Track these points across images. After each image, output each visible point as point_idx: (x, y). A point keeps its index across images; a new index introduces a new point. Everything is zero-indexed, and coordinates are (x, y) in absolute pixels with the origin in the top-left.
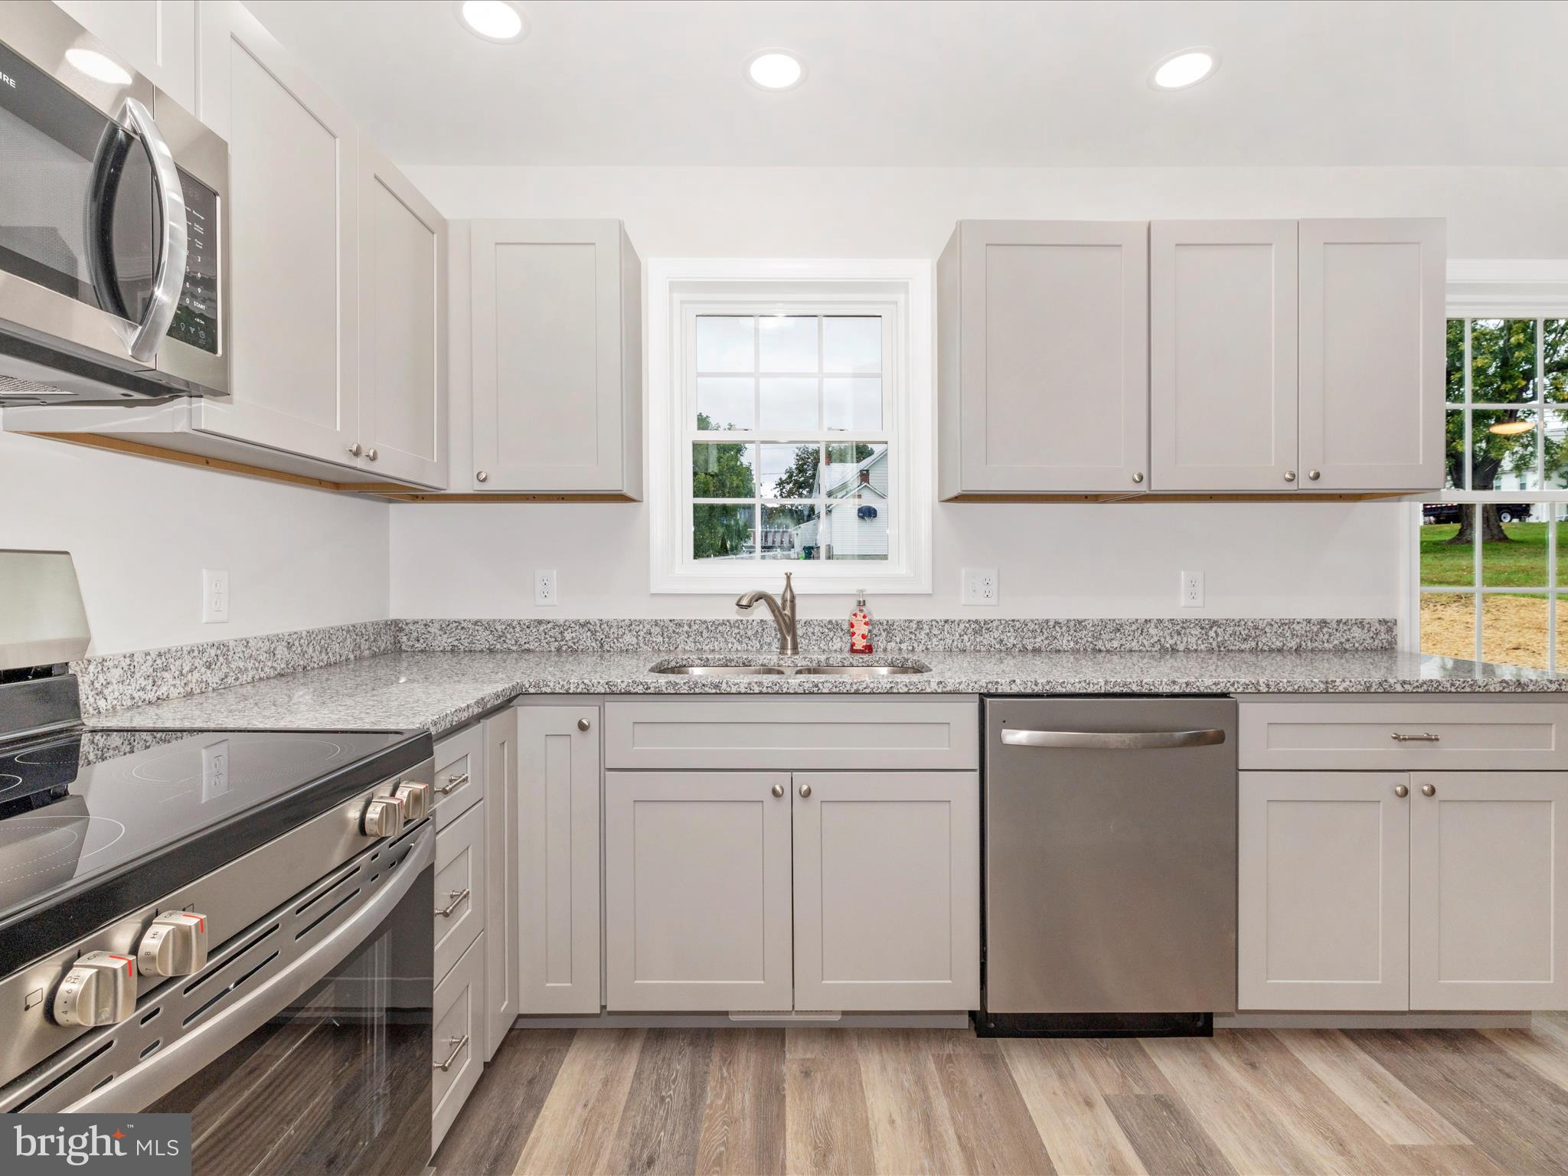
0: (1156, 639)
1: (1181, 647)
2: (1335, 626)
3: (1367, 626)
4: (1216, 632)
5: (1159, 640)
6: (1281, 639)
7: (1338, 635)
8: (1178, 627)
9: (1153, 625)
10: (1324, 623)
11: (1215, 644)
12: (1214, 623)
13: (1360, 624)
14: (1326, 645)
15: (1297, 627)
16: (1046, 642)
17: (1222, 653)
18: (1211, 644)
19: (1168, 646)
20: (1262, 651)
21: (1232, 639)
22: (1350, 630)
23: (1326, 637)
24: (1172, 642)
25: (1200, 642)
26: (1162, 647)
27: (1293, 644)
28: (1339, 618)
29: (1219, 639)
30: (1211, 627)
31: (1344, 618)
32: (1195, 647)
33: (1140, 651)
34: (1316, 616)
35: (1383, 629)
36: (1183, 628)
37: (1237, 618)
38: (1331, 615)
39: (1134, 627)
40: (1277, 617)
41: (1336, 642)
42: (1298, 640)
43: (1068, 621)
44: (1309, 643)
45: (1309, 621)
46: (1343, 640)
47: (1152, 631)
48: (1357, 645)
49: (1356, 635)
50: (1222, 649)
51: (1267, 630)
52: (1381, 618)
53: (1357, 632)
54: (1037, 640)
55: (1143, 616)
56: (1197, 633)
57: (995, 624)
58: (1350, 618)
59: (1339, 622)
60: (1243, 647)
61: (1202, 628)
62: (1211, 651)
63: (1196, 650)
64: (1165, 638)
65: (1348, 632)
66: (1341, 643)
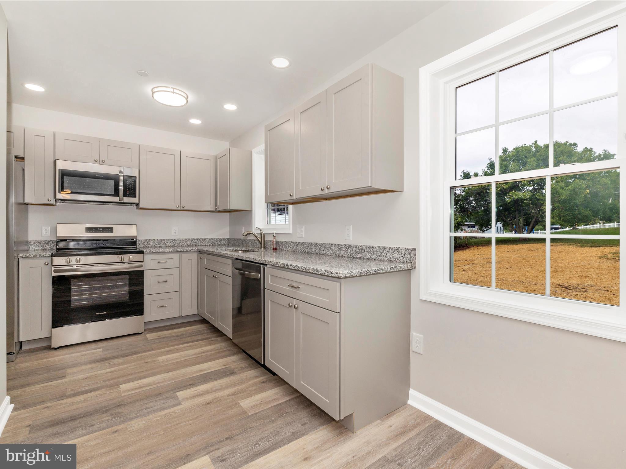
0: (334, 251)
1: (341, 255)
2: (388, 250)
3: (401, 251)
4: (350, 250)
5: (335, 252)
6: (370, 254)
7: (389, 254)
8: (340, 247)
9: (333, 246)
10: (384, 248)
11: (350, 255)
12: (350, 246)
13: (398, 249)
14: (385, 258)
15: (375, 250)
16: (310, 250)
17: (352, 259)
18: (349, 255)
19: (337, 254)
20: (364, 259)
21: (354, 253)
22: (394, 252)
23: (385, 255)
24: (338, 253)
25: (345, 254)
26: (336, 254)
27: (373, 257)
28: (390, 246)
29: (351, 253)
30: (349, 248)
31: (392, 247)
32: (344, 255)
33: (330, 255)
34: (382, 245)
35: (407, 253)
36: (341, 247)
37: (356, 244)
38: (387, 246)
39: (329, 247)
40: (368, 245)
41: (388, 257)
42: (375, 255)
43: (314, 243)
44: (379, 257)
45: (379, 247)
46: (391, 257)
47: (333, 248)
48: (396, 260)
49: (396, 255)
50: (352, 257)
51: (365, 250)
52: (406, 247)
53: (396, 254)
54: (308, 249)
55: (331, 243)
56: (345, 250)
57: (300, 243)
58: (394, 247)
59: (390, 248)
60: (358, 256)
61: (346, 248)
62: (348, 257)
63: (344, 256)
64: (336, 251)
65: (393, 253)
66: (391, 258)
